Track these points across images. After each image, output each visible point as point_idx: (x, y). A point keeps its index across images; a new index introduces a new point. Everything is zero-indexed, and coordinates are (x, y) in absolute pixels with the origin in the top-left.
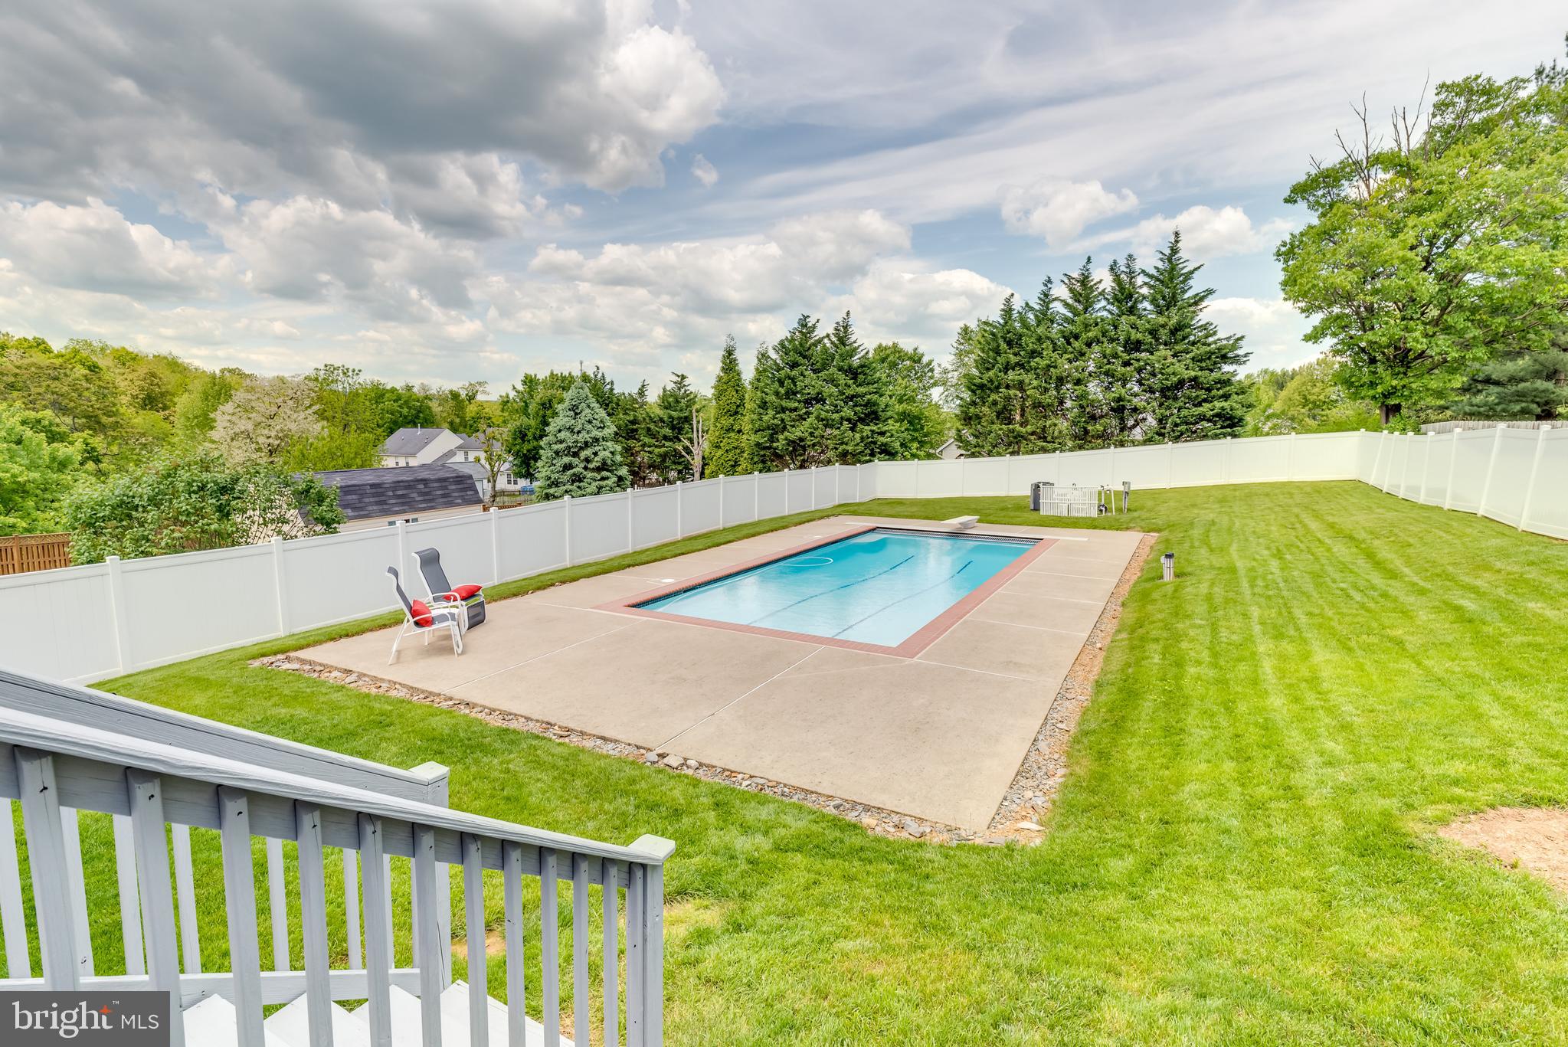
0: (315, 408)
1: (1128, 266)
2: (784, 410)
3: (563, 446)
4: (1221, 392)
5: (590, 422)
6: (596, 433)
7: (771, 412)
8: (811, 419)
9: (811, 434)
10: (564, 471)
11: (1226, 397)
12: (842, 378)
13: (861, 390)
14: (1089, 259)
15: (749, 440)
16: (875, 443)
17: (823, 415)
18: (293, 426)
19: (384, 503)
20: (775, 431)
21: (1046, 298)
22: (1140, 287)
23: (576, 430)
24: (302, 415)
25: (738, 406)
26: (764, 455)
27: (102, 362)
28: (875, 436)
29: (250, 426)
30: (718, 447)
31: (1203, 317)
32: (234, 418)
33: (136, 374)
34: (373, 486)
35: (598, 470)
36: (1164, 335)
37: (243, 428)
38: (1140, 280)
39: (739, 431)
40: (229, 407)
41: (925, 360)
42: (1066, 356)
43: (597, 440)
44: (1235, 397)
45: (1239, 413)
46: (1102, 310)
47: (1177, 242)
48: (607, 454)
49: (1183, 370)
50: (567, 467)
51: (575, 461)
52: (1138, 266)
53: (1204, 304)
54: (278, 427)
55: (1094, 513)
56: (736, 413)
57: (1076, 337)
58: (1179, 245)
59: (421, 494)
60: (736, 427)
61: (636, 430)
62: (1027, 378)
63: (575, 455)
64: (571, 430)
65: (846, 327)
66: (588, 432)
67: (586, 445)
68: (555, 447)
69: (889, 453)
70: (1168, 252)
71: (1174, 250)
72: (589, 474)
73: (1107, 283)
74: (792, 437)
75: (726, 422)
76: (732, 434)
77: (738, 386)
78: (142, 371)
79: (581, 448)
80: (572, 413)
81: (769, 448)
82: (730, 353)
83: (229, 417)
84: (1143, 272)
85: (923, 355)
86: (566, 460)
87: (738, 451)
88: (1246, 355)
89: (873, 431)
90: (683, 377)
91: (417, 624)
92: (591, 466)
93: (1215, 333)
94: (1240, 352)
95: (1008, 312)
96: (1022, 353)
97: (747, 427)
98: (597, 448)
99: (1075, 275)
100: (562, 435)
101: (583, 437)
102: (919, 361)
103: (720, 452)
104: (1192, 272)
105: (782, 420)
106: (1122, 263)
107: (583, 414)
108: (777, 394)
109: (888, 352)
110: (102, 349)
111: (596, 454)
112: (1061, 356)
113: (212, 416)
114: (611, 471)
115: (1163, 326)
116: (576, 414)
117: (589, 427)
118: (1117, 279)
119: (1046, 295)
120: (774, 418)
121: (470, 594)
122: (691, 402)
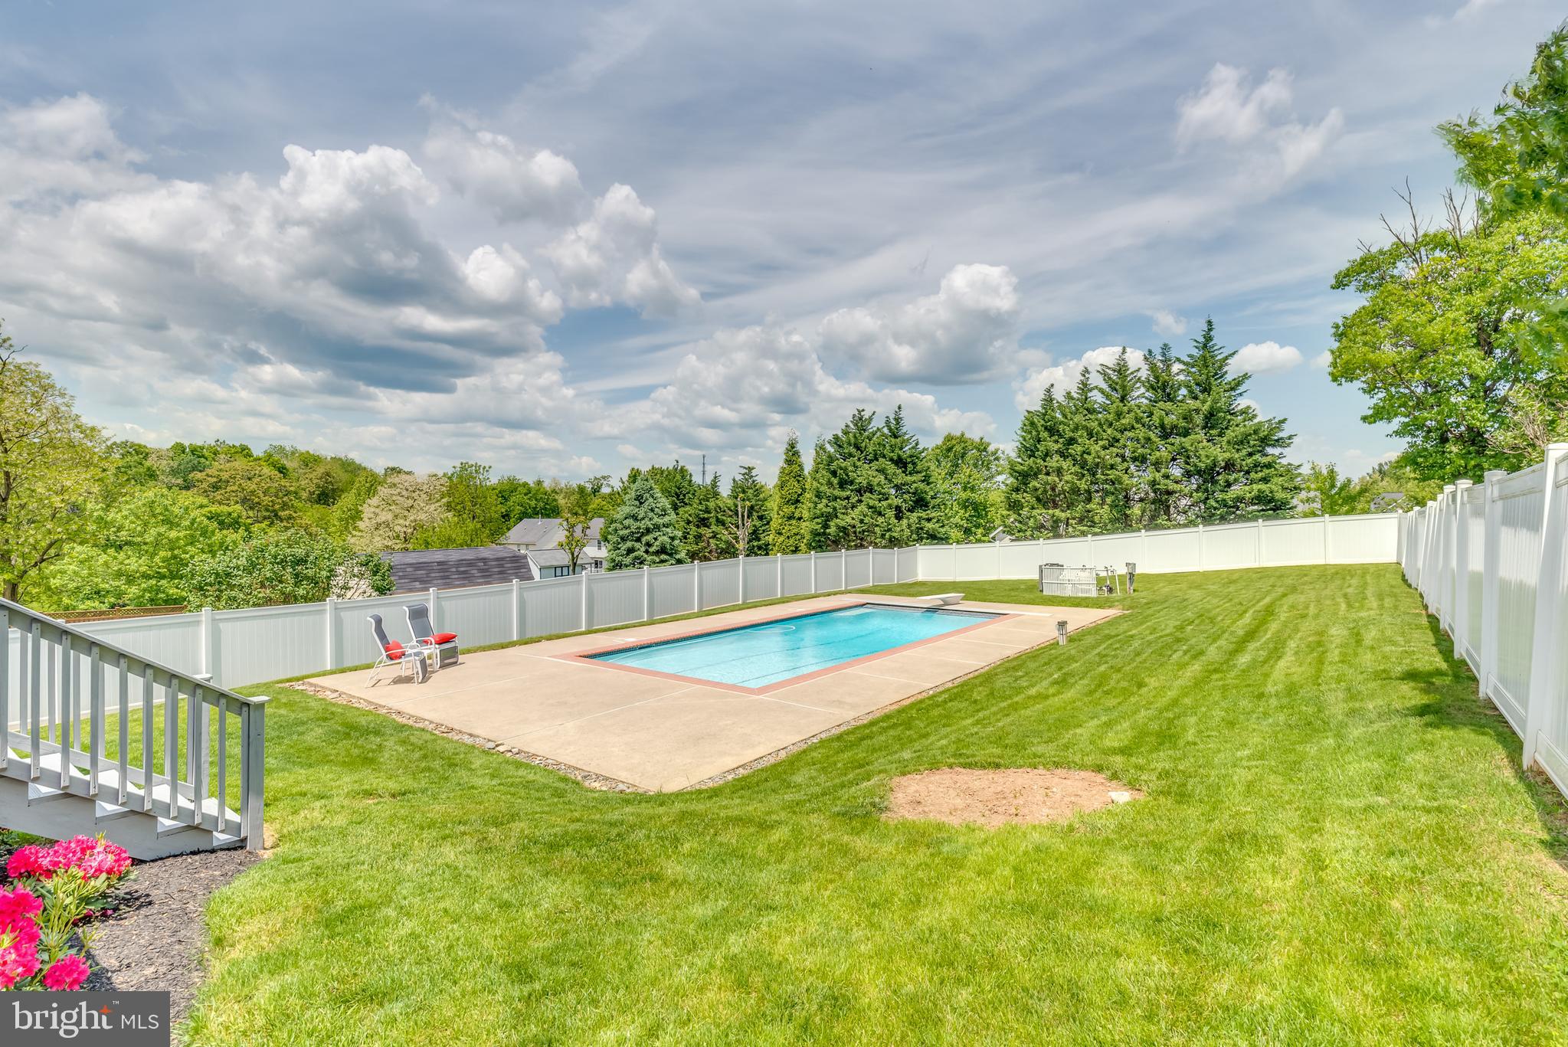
0: (445, 500)
1: (1164, 355)
2: (836, 498)
3: (628, 531)
4: (1260, 475)
5: (652, 510)
6: (656, 520)
7: (825, 501)
8: (862, 508)
9: (862, 521)
10: (628, 554)
11: (1265, 480)
12: (891, 468)
13: (909, 478)
15: (806, 527)
16: (922, 529)
17: (871, 503)
18: (422, 516)
19: (447, 578)
20: (827, 518)
21: (1085, 387)
22: (1178, 374)
23: (640, 517)
24: (433, 507)
25: (799, 495)
26: (819, 541)
27: (290, 464)
28: (923, 522)
29: (389, 516)
30: (780, 534)
31: (1242, 403)
32: (377, 510)
33: (315, 473)
34: (440, 563)
35: (657, 553)
36: (1199, 420)
37: (384, 519)
38: (1176, 368)
39: (800, 519)
40: (374, 501)
41: (991, 449)
42: (1101, 443)
43: (657, 527)
44: (1275, 480)
45: (1280, 495)
46: (1140, 396)
47: (1210, 330)
48: (666, 539)
49: (1220, 453)
50: (630, 551)
51: (637, 545)
52: (1173, 354)
53: (1241, 389)
54: (412, 518)
55: (1094, 594)
56: (798, 501)
58: (1212, 333)
59: (481, 570)
60: (797, 515)
61: (708, 519)
62: (1065, 465)
63: (638, 540)
64: (635, 518)
65: (898, 420)
66: (651, 519)
67: (648, 531)
68: (621, 533)
69: (934, 538)
70: (1202, 340)
71: (1208, 338)
72: (649, 558)
73: (1144, 372)
74: (842, 524)
75: (788, 510)
76: (794, 522)
77: (799, 476)
78: (321, 470)
79: (643, 534)
80: (637, 503)
81: (824, 533)
82: (792, 446)
83: (373, 510)
84: (1178, 360)
85: (989, 444)
86: (629, 544)
87: (798, 537)
88: (1290, 438)
89: (920, 518)
90: (750, 469)
91: (391, 657)
92: (651, 550)
93: (1255, 416)
94: (1281, 435)
95: (1049, 400)
96: (1061, 440)
97: (806, 515)
98: (658, 534)
99: (1111, 365)
100: (627, 522)
101: (642, 525)
102: (985, 450)
103: (782, 539)
104: (1226, 358)
105: (835, 509)
106: (1158, 352)
107: (647, 503)
108: (830, 484)
109: (954, 442)
110: (293, 453)
111: (656, 539)
113: (360, 508)
114: (671, 555)
115: (1197, 411)
116: (641, 503)
117: (651, 514)
118: (1153, 368)
119: (1085, 385)
120: (827, 506)
121: (446, 639)
122: (758, 491)
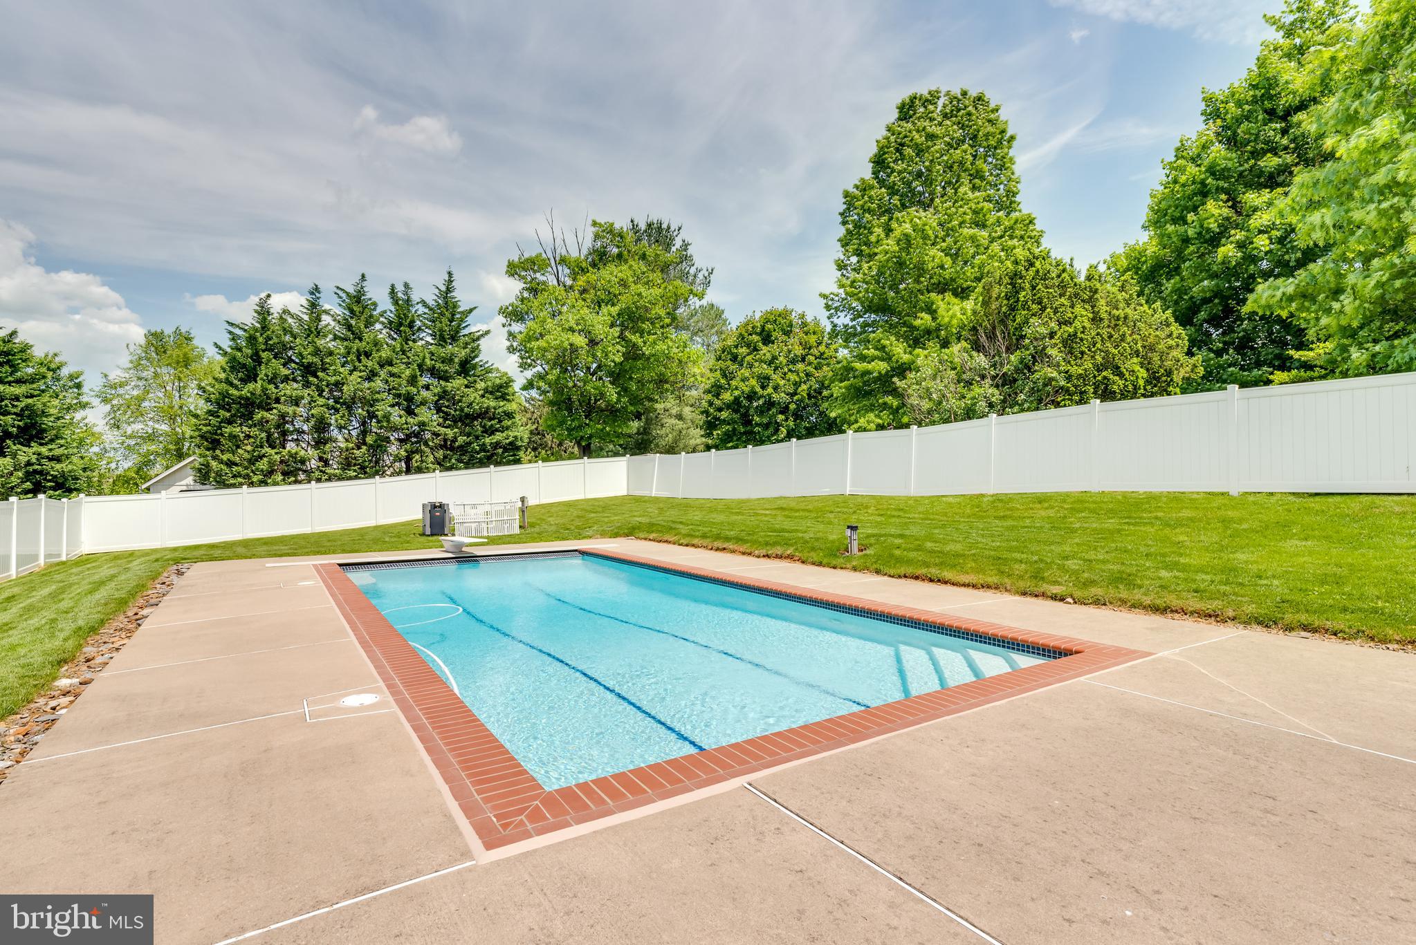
1: (406, 293)
14: (363, 276)
21: (314, 309)
38: (418, 309)
57: (368, 355)
58: (453, 284)
70: (443, 288)
73: (385, 304)
99: (351, 290)
106: (400, 288)
112: (351, 373)
118: (396, 304)
119: (314, 306)
